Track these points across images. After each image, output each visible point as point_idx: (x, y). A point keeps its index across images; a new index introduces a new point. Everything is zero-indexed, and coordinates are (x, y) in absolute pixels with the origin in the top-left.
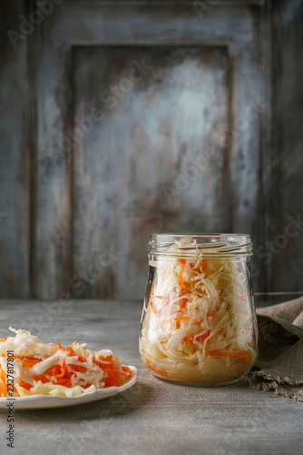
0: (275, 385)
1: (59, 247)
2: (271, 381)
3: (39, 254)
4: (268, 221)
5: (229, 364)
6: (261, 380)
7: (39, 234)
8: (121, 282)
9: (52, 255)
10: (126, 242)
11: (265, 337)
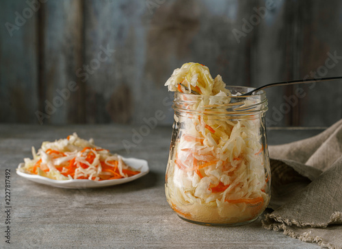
0: (284, 227)
1: (70, 58)
2: (280, 223)
3: (48, 66)
4: (296, 29)
5: (244, 209)
6: (272, 221)
7: (48, 43)
8: (137, 95)
9: (62, 66)
10: (141, 53)
11: (280, 176)
